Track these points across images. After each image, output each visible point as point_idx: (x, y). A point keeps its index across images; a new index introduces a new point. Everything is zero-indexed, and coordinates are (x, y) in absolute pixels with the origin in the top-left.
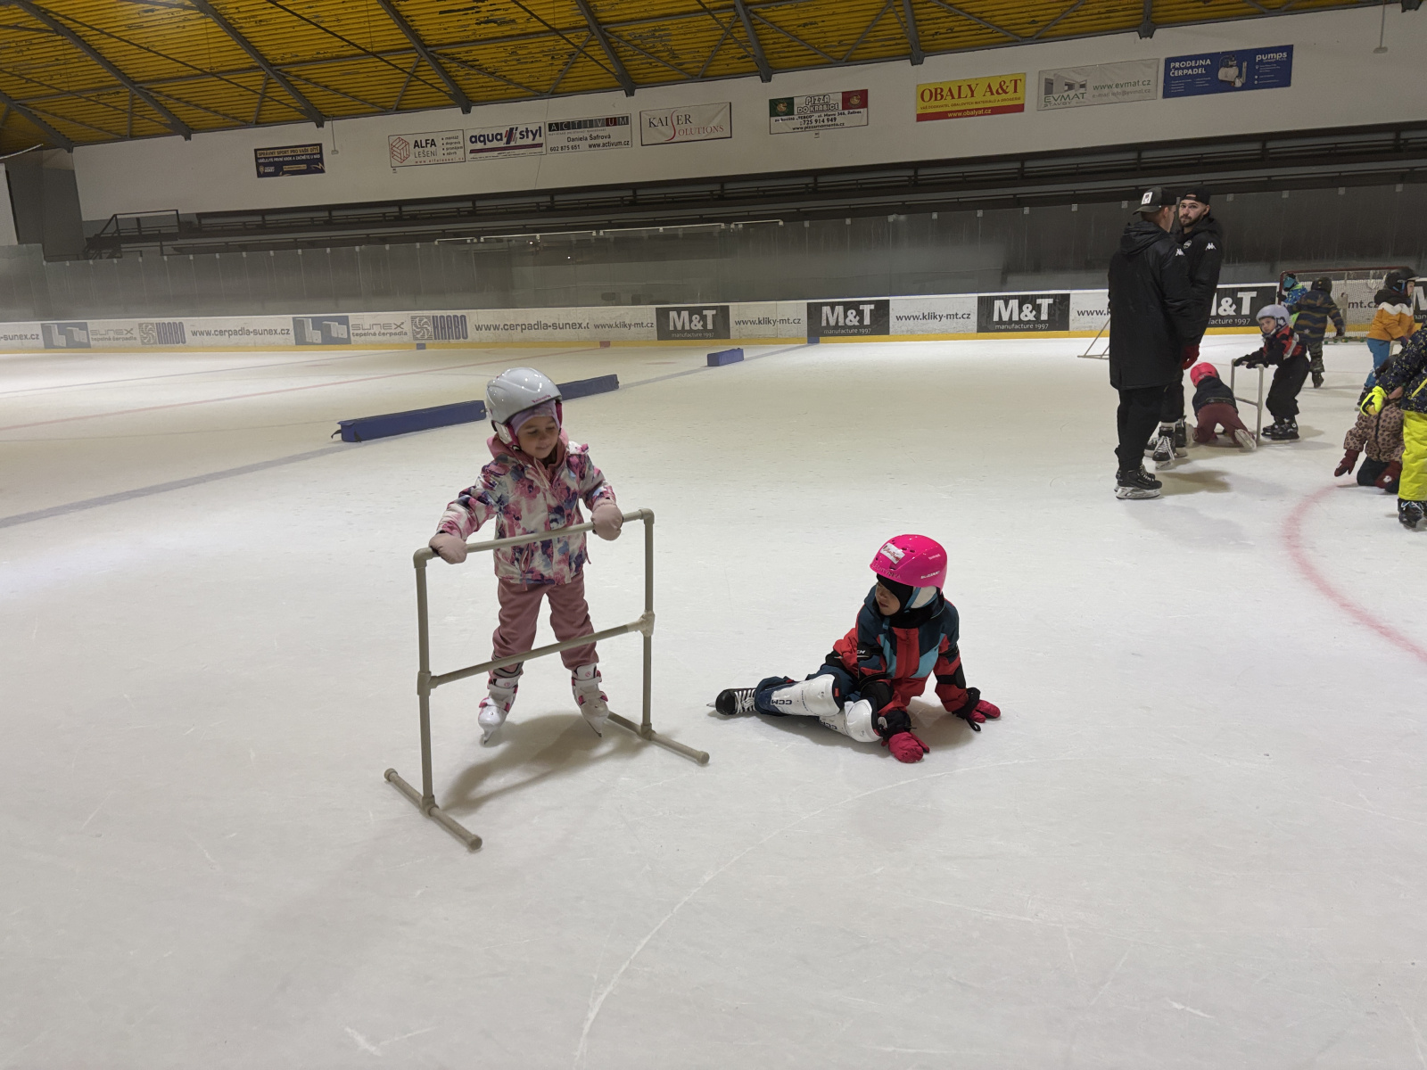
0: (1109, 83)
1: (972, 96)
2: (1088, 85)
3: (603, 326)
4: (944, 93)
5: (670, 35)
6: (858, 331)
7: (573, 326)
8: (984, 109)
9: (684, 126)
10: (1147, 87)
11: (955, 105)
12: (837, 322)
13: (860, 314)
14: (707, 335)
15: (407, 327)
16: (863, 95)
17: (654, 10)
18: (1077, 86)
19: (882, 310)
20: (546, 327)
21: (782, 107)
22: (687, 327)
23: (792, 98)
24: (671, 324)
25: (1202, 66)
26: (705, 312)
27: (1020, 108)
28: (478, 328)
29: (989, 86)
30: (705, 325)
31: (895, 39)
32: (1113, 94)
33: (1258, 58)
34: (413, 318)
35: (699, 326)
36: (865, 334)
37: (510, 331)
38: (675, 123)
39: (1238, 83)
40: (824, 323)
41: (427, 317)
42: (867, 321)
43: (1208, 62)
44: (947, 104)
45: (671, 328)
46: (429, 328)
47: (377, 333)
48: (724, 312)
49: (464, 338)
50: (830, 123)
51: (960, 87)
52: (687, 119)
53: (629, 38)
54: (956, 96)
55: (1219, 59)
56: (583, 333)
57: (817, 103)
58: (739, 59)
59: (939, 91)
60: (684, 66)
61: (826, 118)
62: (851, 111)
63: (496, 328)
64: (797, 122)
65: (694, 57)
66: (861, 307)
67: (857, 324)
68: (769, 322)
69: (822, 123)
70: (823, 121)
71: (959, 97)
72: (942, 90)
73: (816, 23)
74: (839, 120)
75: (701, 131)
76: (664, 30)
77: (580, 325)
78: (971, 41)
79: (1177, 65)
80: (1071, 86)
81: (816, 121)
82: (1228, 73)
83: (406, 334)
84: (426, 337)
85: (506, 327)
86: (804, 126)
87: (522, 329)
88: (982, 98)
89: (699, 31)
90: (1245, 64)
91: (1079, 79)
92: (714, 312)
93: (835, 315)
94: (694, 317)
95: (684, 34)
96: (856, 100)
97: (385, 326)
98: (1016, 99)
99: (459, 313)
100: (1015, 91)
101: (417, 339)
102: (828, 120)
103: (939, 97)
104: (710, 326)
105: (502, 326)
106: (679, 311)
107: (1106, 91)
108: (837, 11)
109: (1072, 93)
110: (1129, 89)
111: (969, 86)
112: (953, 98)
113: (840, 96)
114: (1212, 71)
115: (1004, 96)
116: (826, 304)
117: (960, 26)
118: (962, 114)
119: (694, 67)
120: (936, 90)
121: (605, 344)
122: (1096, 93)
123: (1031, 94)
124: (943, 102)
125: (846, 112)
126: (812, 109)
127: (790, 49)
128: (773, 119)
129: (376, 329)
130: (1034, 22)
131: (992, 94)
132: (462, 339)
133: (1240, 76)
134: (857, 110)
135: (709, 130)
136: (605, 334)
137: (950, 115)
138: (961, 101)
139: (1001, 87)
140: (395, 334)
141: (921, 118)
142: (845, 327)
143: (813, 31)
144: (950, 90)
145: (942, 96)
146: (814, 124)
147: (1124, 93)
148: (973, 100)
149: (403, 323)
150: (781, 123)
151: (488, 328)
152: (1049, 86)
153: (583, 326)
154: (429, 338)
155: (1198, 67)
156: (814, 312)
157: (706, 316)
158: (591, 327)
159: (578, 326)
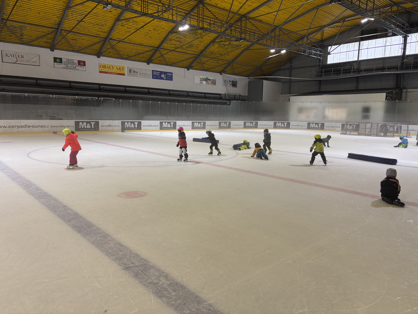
0: (142, 73)
1: (113, 69)
2: (138, 72)
3: (54, 127)
4: (106, 67)
5: (26, 29)
6: (134, 129)
7: (42, 126)
8: (116, 73)
9: (21, 59)
10: (149, 76)
11: (109, 70)
12: (129, 126)
13: (135, 124)
14: (92, 129)
16: (84, 63)
17: (26, 21)
18: (136, 72)
19: (140, 124)
20: (29, 127)
21: (58, 60)
22: (85, 127)
23: (62, 58)
26: (91, 123)
27: (124, 75)
29: (117, 68)
30: (91, 127)
31: (94, 50)
32: (143, 76)
35: (89, 127)
36: (136, 130)
37: (11, 128)
38: (17, 57)
39: (165, 78)
40: (126, 127)
42: (136, 127)
43: (159, 73)
44: (106, 70)
45: (80, 127)
48: (97, 123)
50: (74, 68)
51: (110, 66)
52: (22, 57)
53: (9, 26)
54: (109, 68)
55: (161, 73)
56: (46, 129)
57: (70, 62)
58: (44, 42)
59: (105, 66)
60: (23, 39)
61: (73, 67)
62: (81, 66)
63: (5, 127)
64: (62, 65)
65: (29, 38)
66: (135, 123)
67: (134, 127)
68: (111, 126)
69: (72, 68)
70: (72, 67)
71: (110, 69)
72: (106, 66)
73: (76, 40)
74: (77, 68)
75: (28, 62)
76: (25, 27)
77: (45, 126)
78: (112, 55)
79: (154, 72)
80: (135, 72)
81: (70, 67)
85: (10, 127)
86: (66, 68)
87: (18, 127)
88: (115, 70)
89: (37, 31)
90: (165, 75)
91: (136, 71)
92: (94, 123)
93: (129, 125)
94: (88, 124)
95: (32, 31)
96: (82, 63)
98: (123, 72)
100: (123, 70)
102: (74, 67)
103: (105, 68)
104: (93, 127)
105: (8, 126)
106: (83, 122)
107: (141, 75)
108: (84, 39)
109: (135, 73)
110: (146, 75)
111: (112, 67)
112: (108, 69)
113: (77, 61)
114: (160, 75)
115: (120, 71)
116: (126, 122)
117: (112, 51)
118: (111, 73)
119: (26, 40)
120: (104, 66)
121: (55, 133)
122: (140, 74)
123: (126, 72)
124: (106, 69)
125: (79, 66)
126: (68, 63)
127: (63, 44)
128: (55, 63)
130: (127, 55)
131: (118, 70)
133: (165, 77)
134: (82, 66)
135: (31, 62)
136: (54, 129)
137: (108, 73)
138: (110, 70)
139: (120, 68)
141: (100, 72)
142: (131, 128)
143: (75, 42)
144: (108, 66)
145: (106, 68)
146: (69, 67)
147: (145, 76)
148: (113, 70)
150: (57, 65)
152: (130, 71)
153: (46, 127)
155: (158, 73)
156: (123, 124)
158: (49, 127)
159: (44, 126)
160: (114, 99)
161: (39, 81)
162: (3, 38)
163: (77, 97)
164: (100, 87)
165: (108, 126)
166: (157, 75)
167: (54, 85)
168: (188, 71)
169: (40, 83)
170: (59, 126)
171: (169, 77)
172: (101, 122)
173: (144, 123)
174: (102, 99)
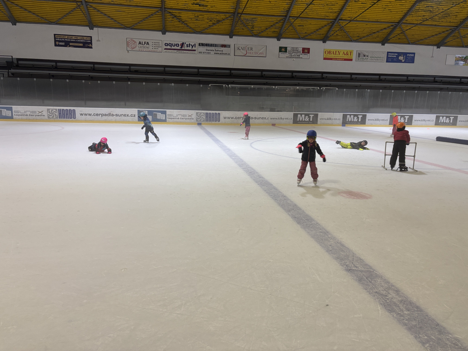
0: (374, 56)
1: (339, 54)
2: (369, 56)
3: (274, 119)
4: (332, 53)
5: (257, 21)
6: (357, 123)
8: (342, 59)
9: (250, 51)
10: (383, 59)
11: (334, 56)
12: (351, 120)
13: (358, 118)
14: (310, 122)
15: (193, 117)
16: (308, 49)
17: (258, 12)
18: (366, 56)
19: (364, 117)
21: (283, 50)
22: (303, 120)
23: (287, 47)
24: (298, 119)
25: (395, 55)
26: (310, 115)
27: (351, 60)
28: (225, 118)
29: (344, 52)
30: (309, 120)
31: (321, 34)
32: (375, 60)
33: (408, 55)
34: (197, 113)
35: (308, 120)
36: (359, 124)
37: (238, 119)
38: (247, 49)
39: (403, 61)
40: (347, 120)
41: (204, 113)
42: (360, 120)
43: (397, 54)
44: (332, 56)
45: (298, 120)
46: (204, 117)
47: (180, 118)
48: (316, 116)
49: (218, 121)
50: (298, 57)
51: (336, 51)
52: (251, 49)
53: (243, 19)
54: (335, 54)
55: (399, 54)
56: (266, 121)
57: (295, 50)
58: (272, 32)
59: (330, 52)
60: (254, 31)
61: (297, 55)
62: (305, 54)
63: (232, 118)
64: (287, 54)
65: (259, 29)
66: (358, 116)
67: (357, 121)
68: (331, 119)
69: (295, 56)
70: (296, 56)
71: (336, 54)
72: (331, 51)
73: (303, 26)
74: (301, 56)
75: (256, 53)
76: (256, 19)
78: (339, 39)
79: (390, 54)
80: (364, 56)
81: (294, 55)
82: (401, 58)
83: (193, 119)
84: (202, 120)
85: (236, 118)
86: (290, 57)
88: (341, 56)
89: (267, 21)
90: (405, 56)
91: (367, 54)
92: (313, 115)
93: (351, 118)
94: (306, 117)
95: (262, 22)
96: (306, 51)
97: (183, 116)
98: (351, 57)
99: (217, 112)
100: (350, 55)
101: (198, 121)
102: (297, 56)
103: (330, 53)
104: (311, 120)
105: (234, 118)
106: (301, 114)
107: (373, 58)
108: (312, 23)
109: (365, 58)
110: (378, 59)
111: (339, 52)
112: (334, 54)
113: (302, 49)
114: (398, 57)
115: (347, 56)
116: (349, 115)
117: (340, 34)
118: (336, 59)
119: (256, 32)
120: (329, 51)
121: (274, 125)
122: (371, 58)
123: (354, 56)
125: (303, 54)
126: (293, 51)
127: (290, 32)
128: (280, 53)
129: (179, 117)
130: (358, 36)
131: (344, 55)
132: (217, 122)
133: (403, 59)
134: (306, 54)
135: (259, 53)
136: (274, 121)
137: (333, 59)
138: (336, 55)
139: (347, 53)
140: (188, 119)
141: (325, 59)
142: (353, 122)
143: (301, 28)
144: (333, 52)
145: (331, 53)
146: (293, 56)
147: (377, 60)
148: (339, 56)
149: (192, 115)
150: (282, 55)
151: (229, 118)
152: (359, 54)
153: (266, 118)
154: (204, 121)
155: (394, 55)
156: (345, 117)
157: (310, 116)
158: (269, 119)
159: (264, 118)
160: (337, 89)
161: (264, 73)
162: (237, 32)
163: (298, 87)
164: (322, 75)
165: (328, 119)
166: (392, 58)
167: (276, 76)
168: (438, 49)
169: (264, 74)
170: (278, 118)
171: (410, 58)
172: (320, 114)
173: (369, 116)
174: (324, 89)
